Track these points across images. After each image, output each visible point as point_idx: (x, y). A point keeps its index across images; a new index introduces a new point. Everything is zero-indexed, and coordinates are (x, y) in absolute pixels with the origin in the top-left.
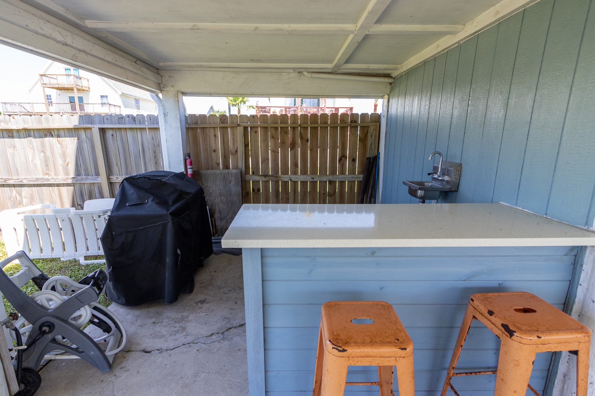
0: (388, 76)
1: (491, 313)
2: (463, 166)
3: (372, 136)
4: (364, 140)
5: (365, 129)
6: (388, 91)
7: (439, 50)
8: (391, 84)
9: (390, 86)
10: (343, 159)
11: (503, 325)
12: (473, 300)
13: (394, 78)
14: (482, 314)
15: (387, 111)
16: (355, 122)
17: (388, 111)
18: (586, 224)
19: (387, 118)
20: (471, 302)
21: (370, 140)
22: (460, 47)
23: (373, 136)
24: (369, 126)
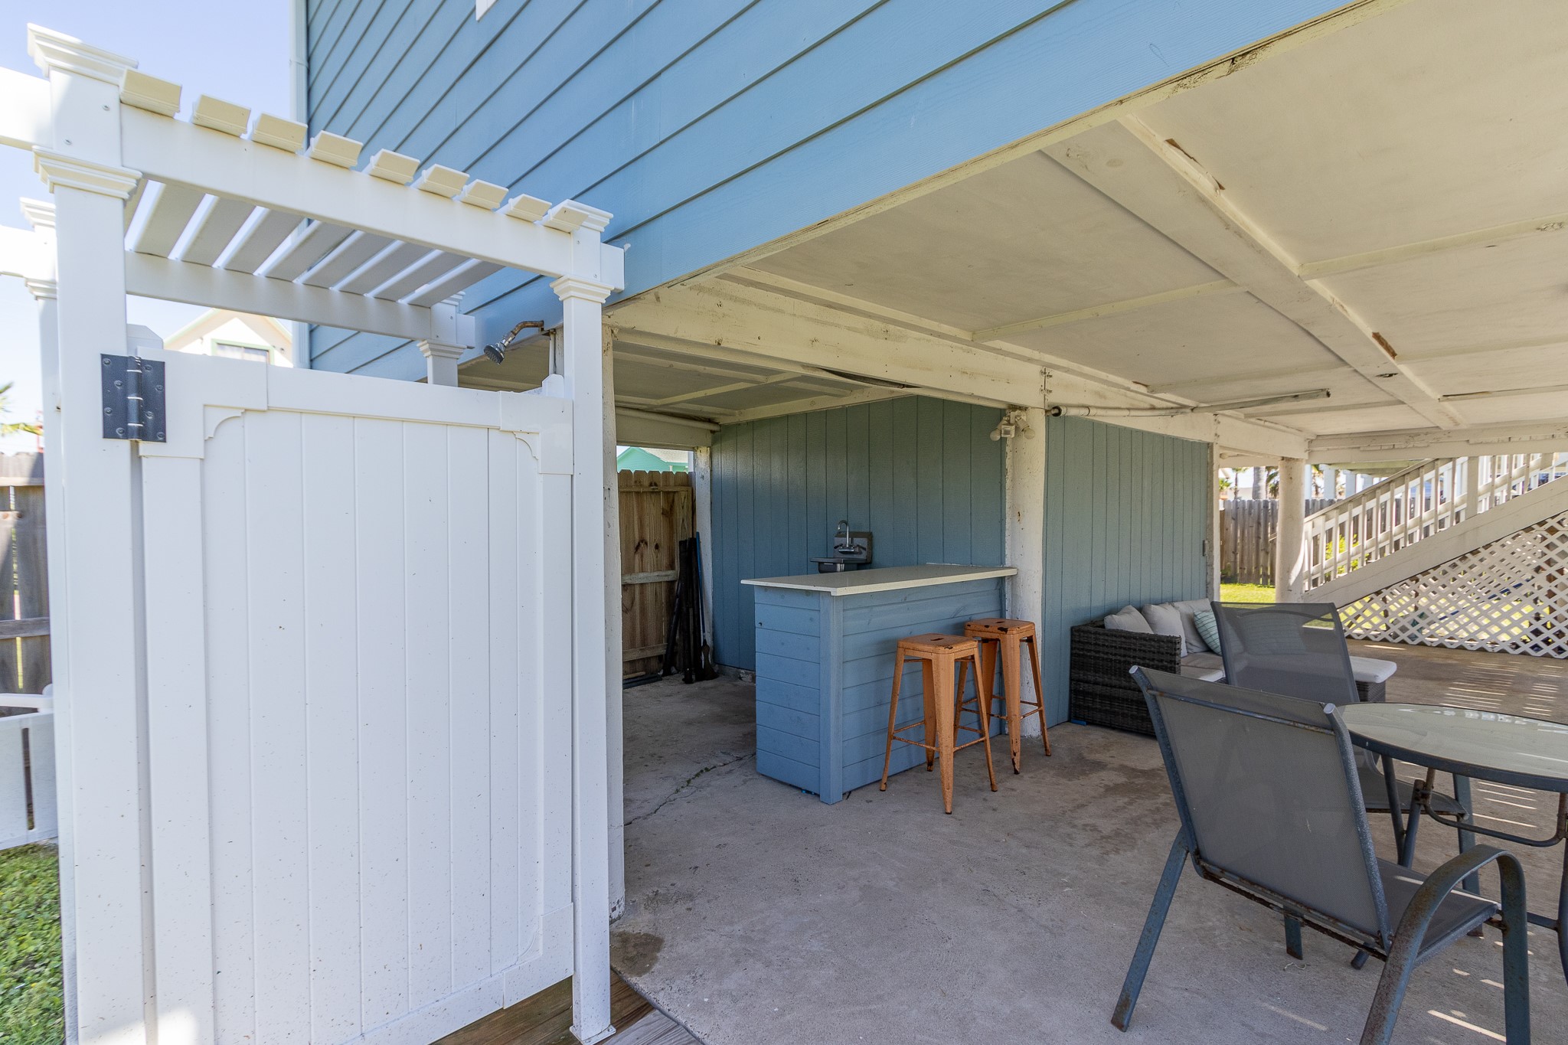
0: (710, 421)
1: (987, 626)
2: (875, 534)
3: (683, 507)
4: (668, 513)
5: (670, 496)
6: (709, 441)
7: (816, 407)
8: (713, 432)
9: (710, 435)
10: (642, 545)
11: (999, 629)
12: (969, 626)
13: (720, 425)
14: (980, 631)
15: (709, 471)
16: (656, 485)
17: (711, 471)
18: (1002, 563)
19: (711, 480)
20: (969, 628)
21: (680, 514)
22: (846, 410)
23: (685, 507)
24: (675, 492)
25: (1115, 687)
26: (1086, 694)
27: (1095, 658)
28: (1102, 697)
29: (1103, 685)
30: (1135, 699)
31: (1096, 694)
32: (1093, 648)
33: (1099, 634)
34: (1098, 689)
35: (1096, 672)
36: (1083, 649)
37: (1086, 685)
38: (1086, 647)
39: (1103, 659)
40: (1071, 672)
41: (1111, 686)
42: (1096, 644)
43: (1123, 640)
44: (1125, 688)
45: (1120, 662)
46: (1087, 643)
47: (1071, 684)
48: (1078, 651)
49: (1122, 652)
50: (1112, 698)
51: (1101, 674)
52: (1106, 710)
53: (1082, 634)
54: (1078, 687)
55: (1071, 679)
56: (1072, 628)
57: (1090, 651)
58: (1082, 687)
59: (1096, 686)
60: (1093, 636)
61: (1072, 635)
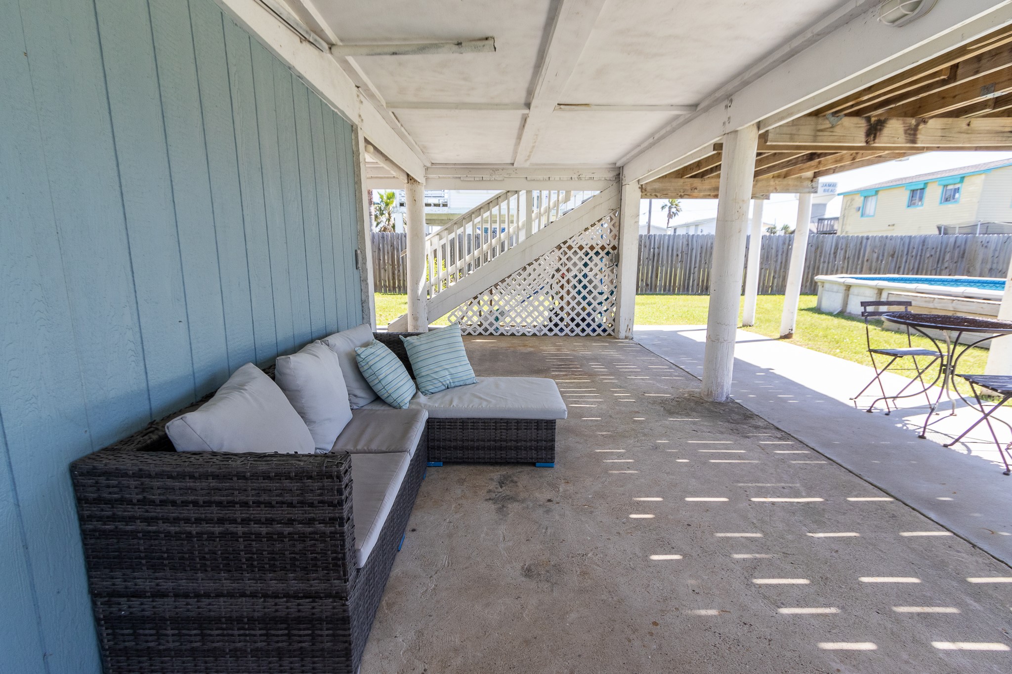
25: (207, 595)
26: (136, 622)
27: (146, 534)
28: (179, 622)
29: (176, 596)
30: (256, 614)
31: (163, 619)
32: (138, 511)
33: (149, 476)
34: (167, 606)
35: (154, 568)
36: (113, 518)
37: (136, 602)
38: (119, 511)
39: (168, 535)
40: (89, 577)
41: (198, 596)
42: (143, 502)
43: (214, 483)
44: (230, 595)
45: (211, 536)
46: (122, 501)
47: (94, 603)
48: (99, 525)
49: (215, 512)
50: (203, 622)
51: (168, 573)
52: (193, 649)
53: (102, 480)
54: (114, 609)
55: (94, 594)
56: (74, 468)
57: (132, 519)
58: (124, 607)
59: (159, 601)
60: (133, 483)
61: (76, 486)
